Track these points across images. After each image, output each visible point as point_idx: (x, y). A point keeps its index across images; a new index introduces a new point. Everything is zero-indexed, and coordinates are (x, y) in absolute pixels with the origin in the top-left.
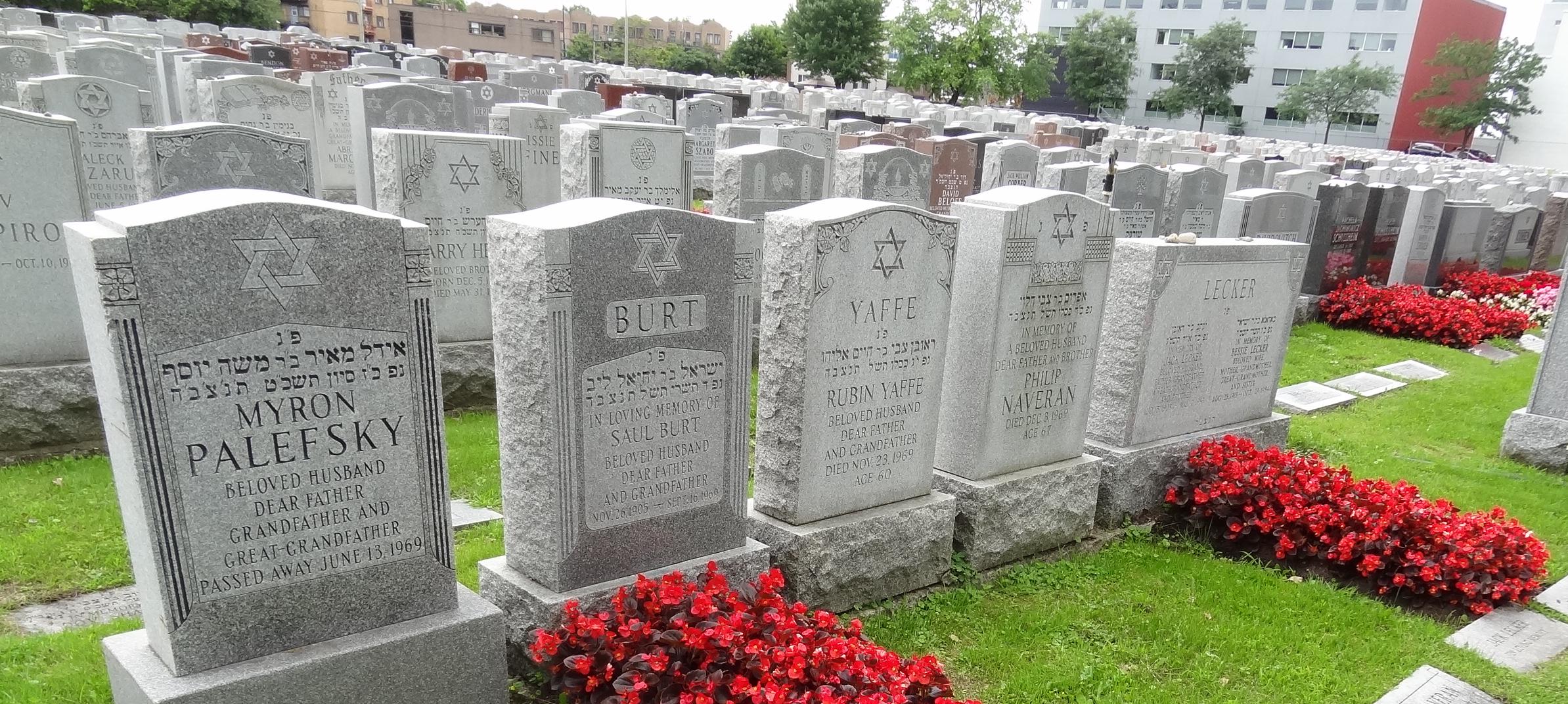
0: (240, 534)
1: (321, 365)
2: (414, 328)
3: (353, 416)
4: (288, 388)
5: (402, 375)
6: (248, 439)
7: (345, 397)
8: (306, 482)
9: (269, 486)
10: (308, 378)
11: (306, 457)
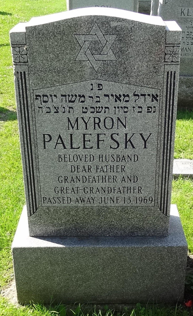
0: (63, 179)
1: (112, 102)
2: (165, 87)
3: (124, 131)
4: (93, 112)
5: (154, 112)
6: (71, 135)
7: (121, 120)
8: (97, 159)
9: (79, 159)
10: (104, 108)
11: (98, 148)
